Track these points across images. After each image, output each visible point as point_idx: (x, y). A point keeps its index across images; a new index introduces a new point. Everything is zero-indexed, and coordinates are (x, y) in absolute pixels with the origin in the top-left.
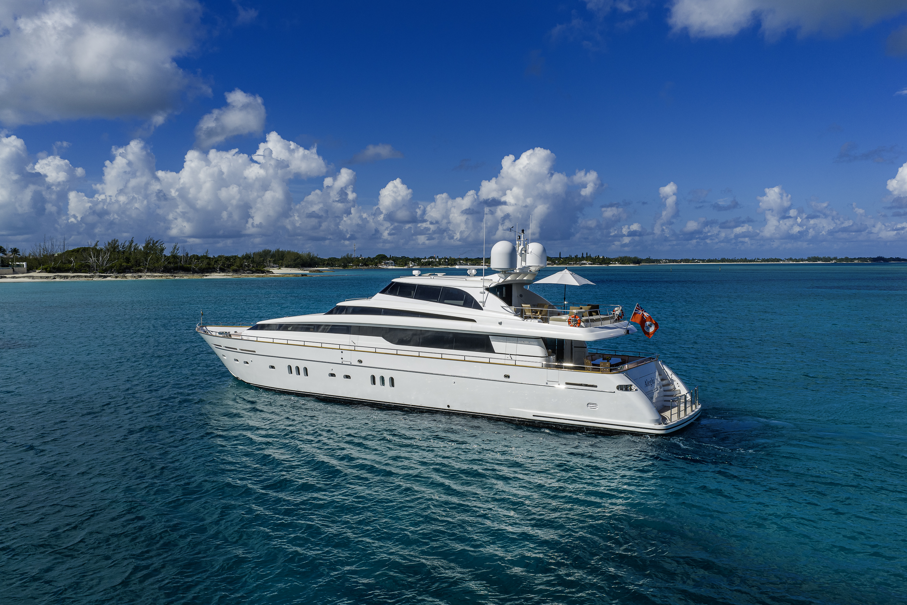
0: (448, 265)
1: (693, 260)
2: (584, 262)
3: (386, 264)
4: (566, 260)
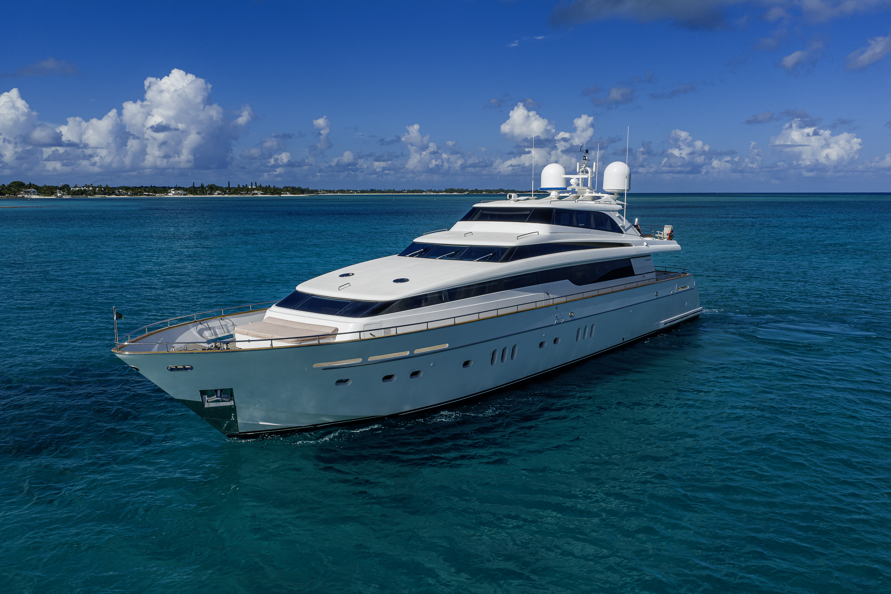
0: (105, 194)
1: (348, 191)
2: (256, 192)
3: (27, 193)
4: (237, 190)
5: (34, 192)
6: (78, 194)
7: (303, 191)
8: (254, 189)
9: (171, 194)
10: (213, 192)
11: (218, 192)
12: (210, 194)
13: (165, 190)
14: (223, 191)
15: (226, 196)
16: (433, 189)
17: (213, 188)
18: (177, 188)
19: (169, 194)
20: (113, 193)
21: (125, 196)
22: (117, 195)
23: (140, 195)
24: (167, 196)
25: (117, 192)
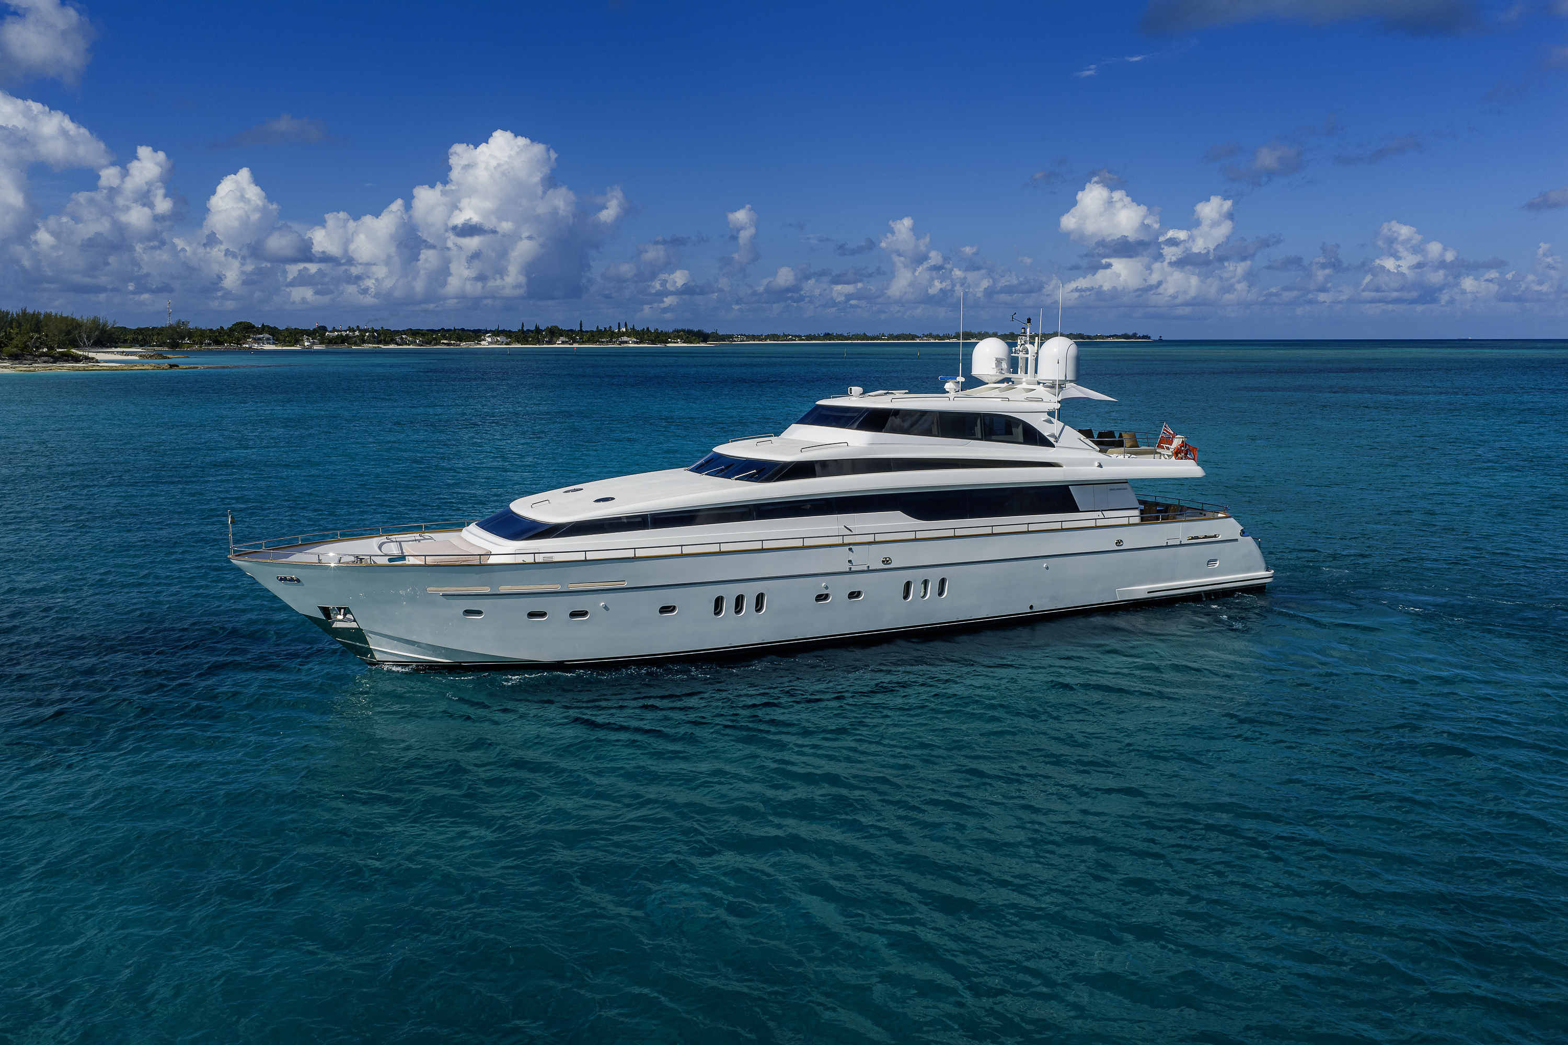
0: (379, 342)
1: (785, 337)
2: (625, 339)
3: (258, 341)
4: (595, 336)
5: (268, 339)
6: (336, 343)
7: (704, 337)
8: (623, 334)
9: (486, 343)
10: (555, 339)
11: (562, 339)
12: (549, 343)
13: (477, 335)
14: (571, 335)
15: (576, 345)
16: (934, 333)
17: (554, 333)
18: (496, 333)
19: (483, 343)
20: (392, 341)
21: (411, 347)
22: (398, 344)
23: (435, 344)
24: (478, 346)
25: (398, 339)
